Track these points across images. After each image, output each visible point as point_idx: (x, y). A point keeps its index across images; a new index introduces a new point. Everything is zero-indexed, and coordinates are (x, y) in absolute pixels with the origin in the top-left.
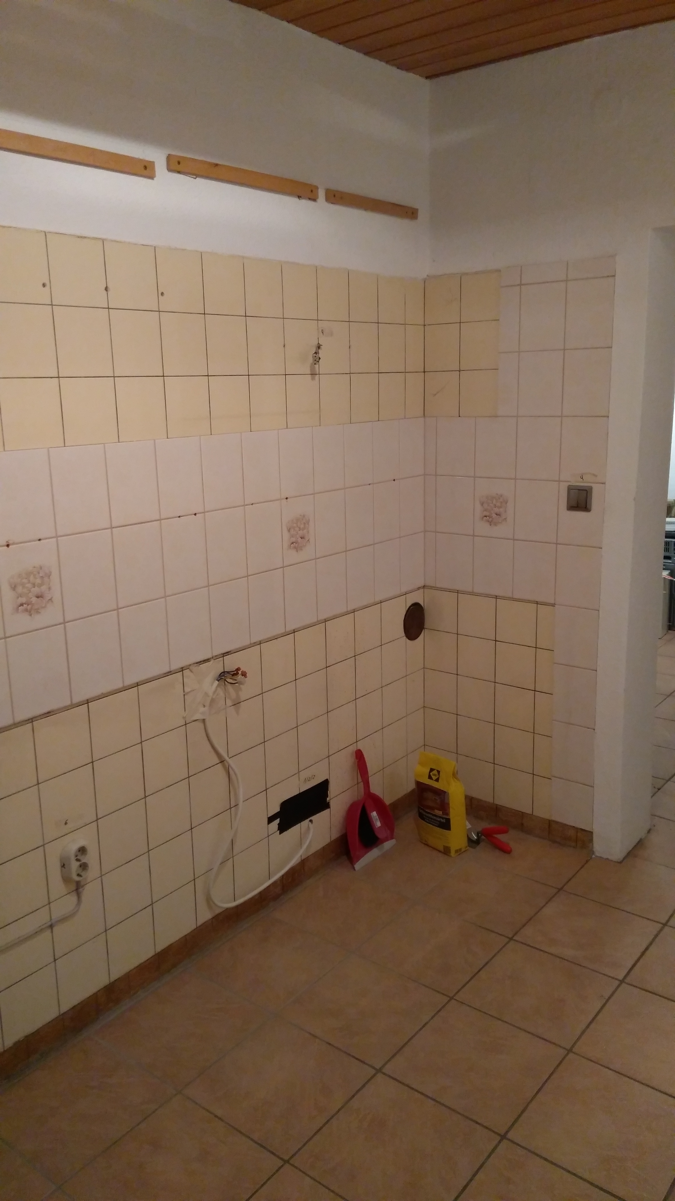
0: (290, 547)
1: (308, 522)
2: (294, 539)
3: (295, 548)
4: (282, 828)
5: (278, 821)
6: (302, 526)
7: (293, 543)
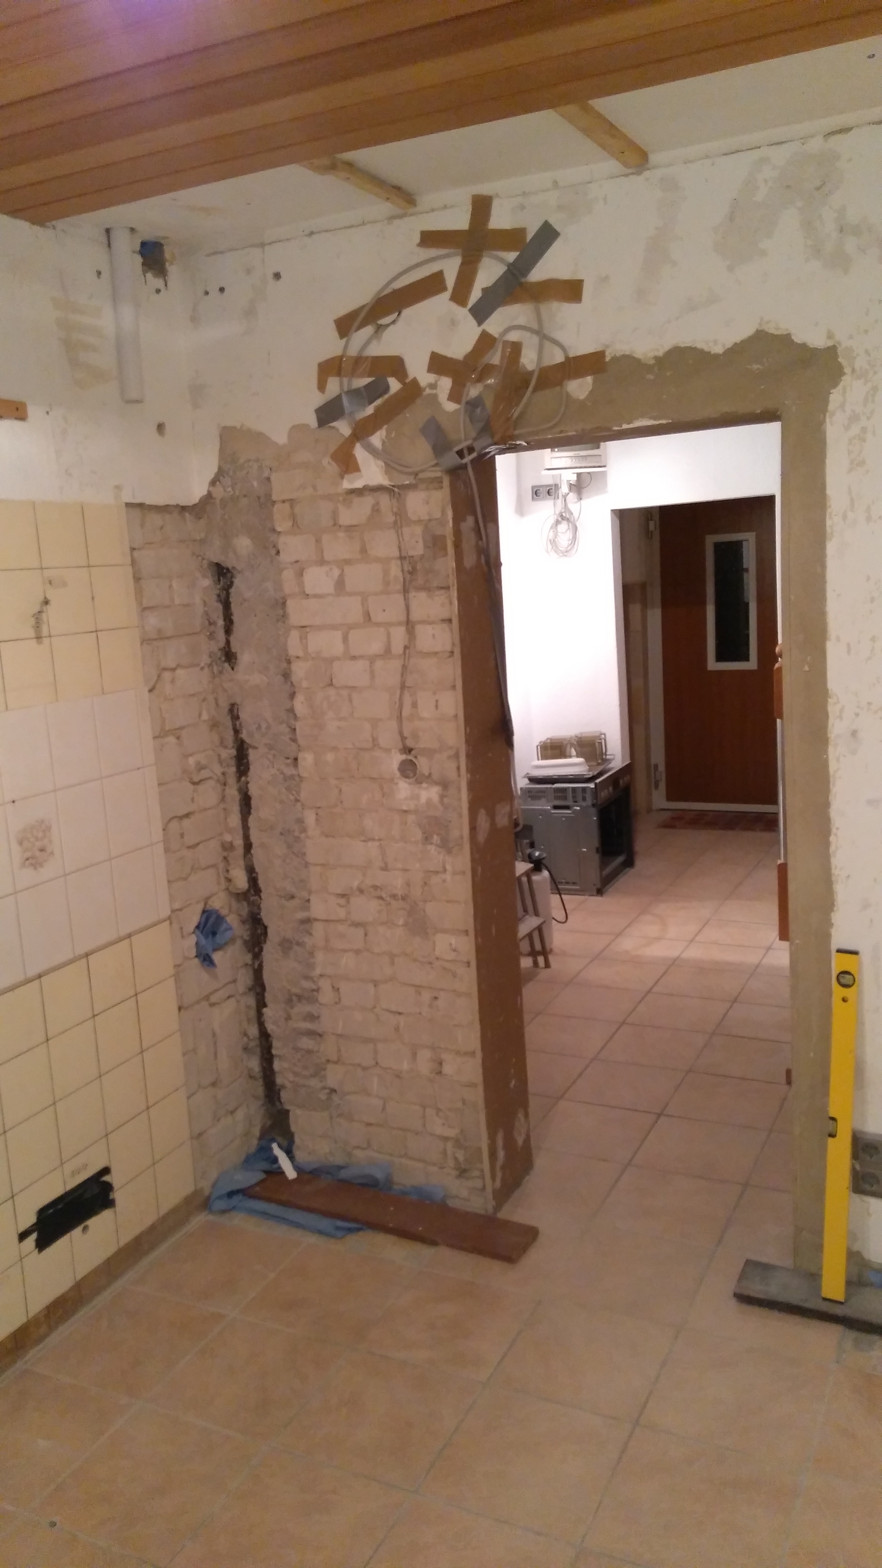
0: (23, 865)
1: (49, 828)
2: (28, 854)
3: (32, 865)
4: (42, 1245)
5: (34, 1236)
6: (40, 835)
7: (27, 859)
